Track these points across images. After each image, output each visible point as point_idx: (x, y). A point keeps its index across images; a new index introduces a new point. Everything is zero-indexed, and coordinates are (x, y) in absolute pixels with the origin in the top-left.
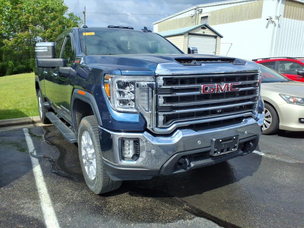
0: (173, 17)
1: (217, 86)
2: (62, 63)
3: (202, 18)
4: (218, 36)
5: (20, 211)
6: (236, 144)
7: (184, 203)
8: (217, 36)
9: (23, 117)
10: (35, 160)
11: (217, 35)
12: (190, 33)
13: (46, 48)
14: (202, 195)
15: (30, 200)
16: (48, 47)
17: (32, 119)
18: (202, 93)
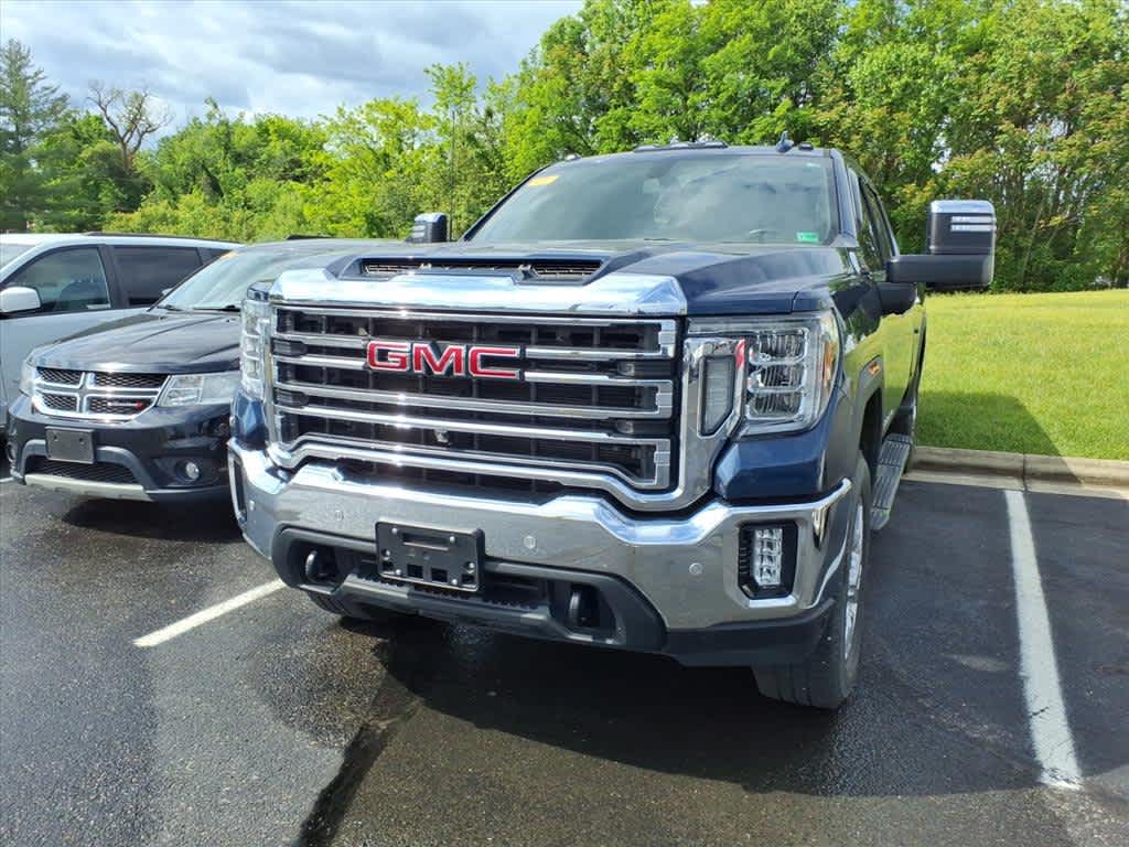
1: (418, 350)
7: (400, 717)
18: (370, 366)
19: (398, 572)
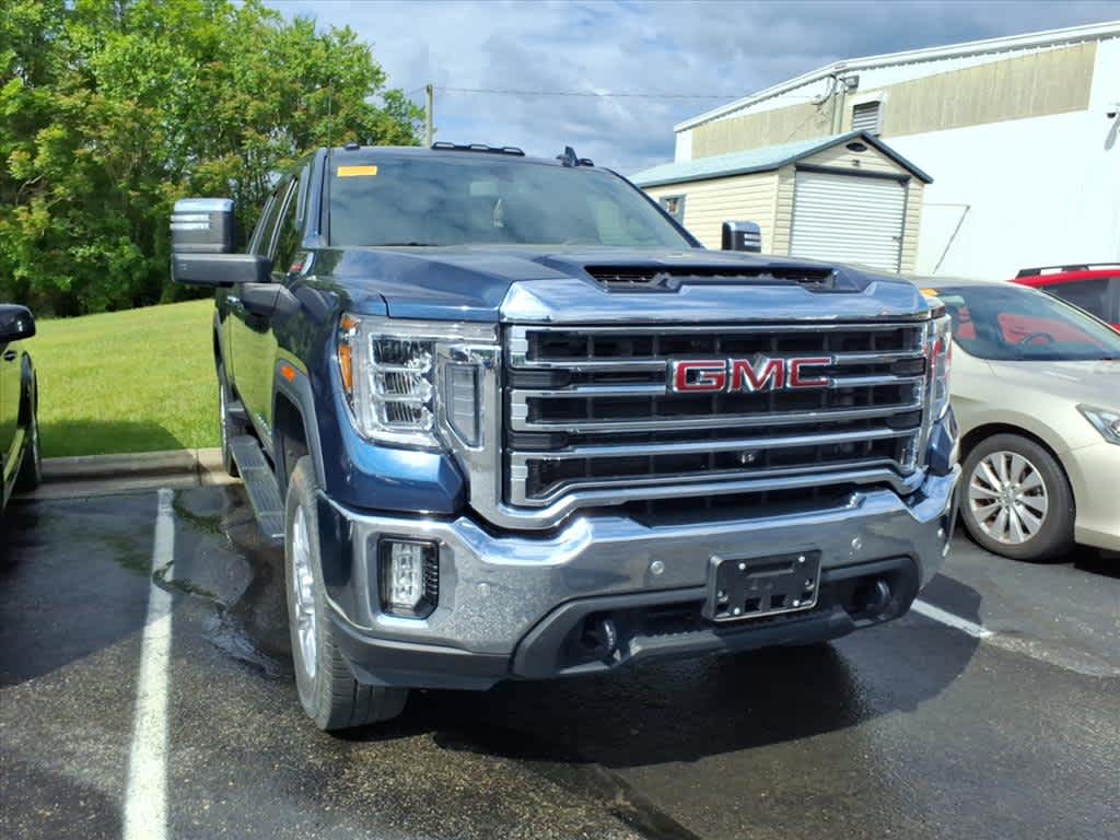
0: (748, 105)
1: (737, 366)
2: (254, 271)
3: (856, 107)
4: (913, 178)
5: (60, 761)
6: (811, 581)
7: (618, 787)
8: (909, 175)
9: (168, 448)
10: (160, 598)
11: (908, 173)
12: (803, 166)
13: (206, 218)
14: (695, 765)
15: (99, 730)
16: (211, 214)
17: (195, 457)
18: (675, 389)
19: (737, 611)
